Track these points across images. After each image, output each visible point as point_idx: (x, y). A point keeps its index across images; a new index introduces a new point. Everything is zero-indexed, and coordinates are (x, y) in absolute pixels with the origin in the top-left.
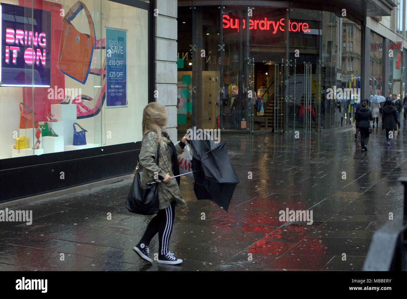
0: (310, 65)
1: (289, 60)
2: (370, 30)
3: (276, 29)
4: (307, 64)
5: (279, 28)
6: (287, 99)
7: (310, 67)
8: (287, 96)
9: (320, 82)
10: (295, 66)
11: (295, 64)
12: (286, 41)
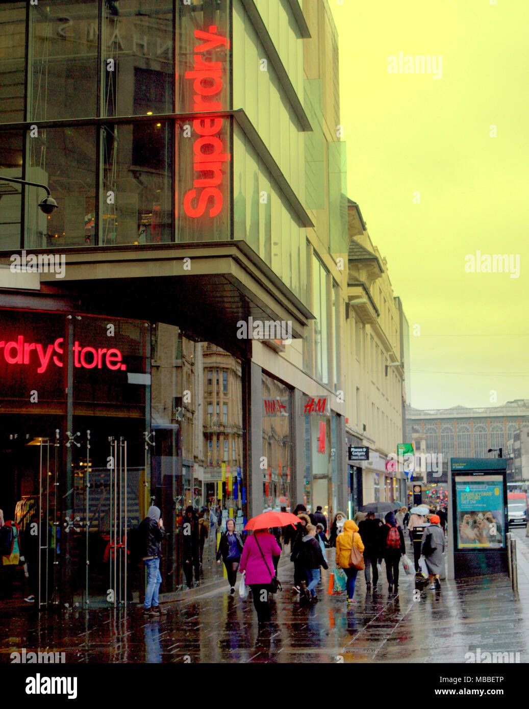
0: (123, 443)
1: (74, 433)
2: (261, 371)
3: (45, 362)
4: (116, 442)
5: (51, 360)
6: (68, 524)
7: (123, 447)
8: (67, 518)
9: (146, 484)
10: (89, 446)
11: (88, 442)
12: (67, 390)
